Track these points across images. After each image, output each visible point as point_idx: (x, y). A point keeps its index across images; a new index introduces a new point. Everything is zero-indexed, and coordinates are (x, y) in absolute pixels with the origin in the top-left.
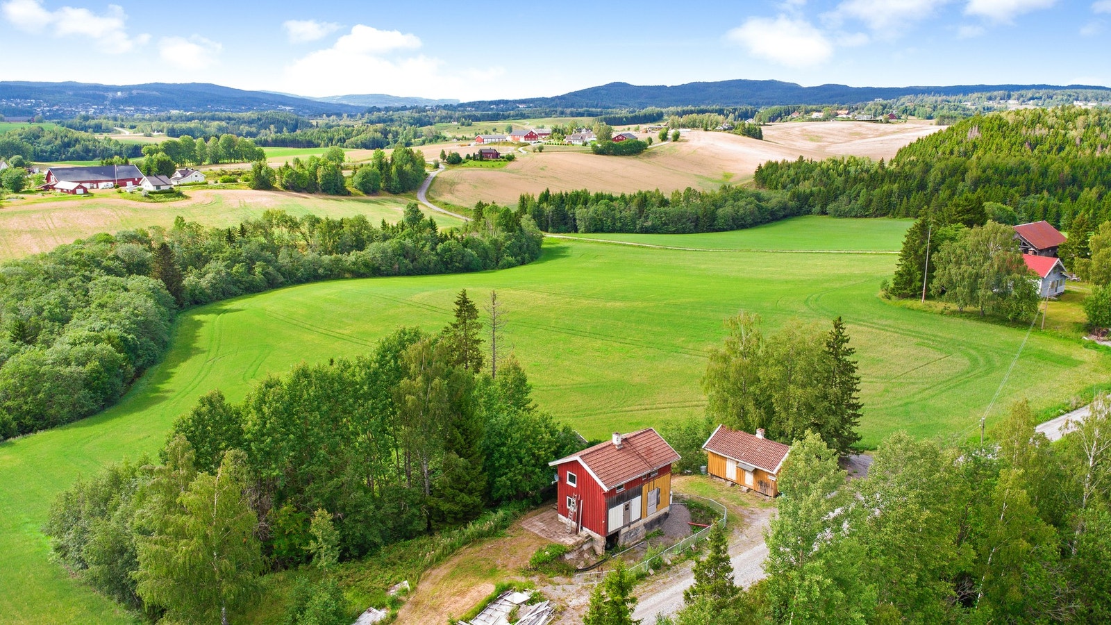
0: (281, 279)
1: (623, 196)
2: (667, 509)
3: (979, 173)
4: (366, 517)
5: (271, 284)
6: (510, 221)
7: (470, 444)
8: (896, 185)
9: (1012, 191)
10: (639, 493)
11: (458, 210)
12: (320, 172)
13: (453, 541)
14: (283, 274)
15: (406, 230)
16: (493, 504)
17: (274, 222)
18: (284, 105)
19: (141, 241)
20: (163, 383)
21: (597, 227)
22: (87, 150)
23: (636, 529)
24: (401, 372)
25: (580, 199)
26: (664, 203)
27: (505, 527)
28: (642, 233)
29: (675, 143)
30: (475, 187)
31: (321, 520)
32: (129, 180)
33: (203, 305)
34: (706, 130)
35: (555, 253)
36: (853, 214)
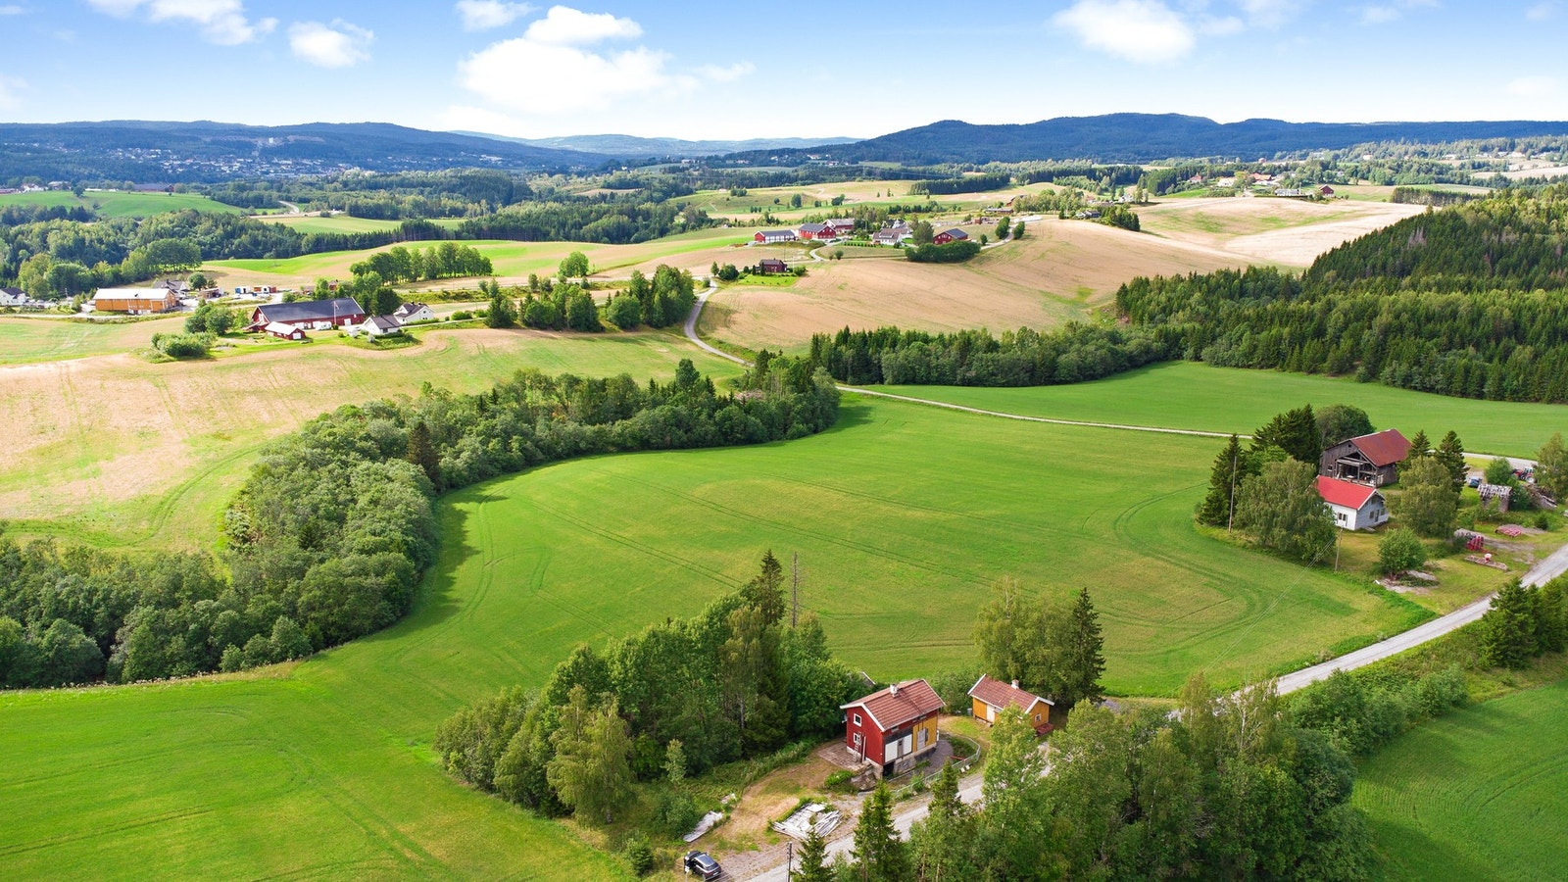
0: (540, 455)
1: (941, 337)
2: (934, 745)
3: (1390, 319)
4: (700, 746)
5: (529, 462)
6: (800, 377)
7: (778, 689)
8: (1287, 329)
9: (1429, 344)
10: (910, 732)
11: (736, 350)
12: (568, 305)
13: (766, 765)
14: (541, 449)
15: (679, 394)
16: (795, 735)
17: (528, 382)
18: (489, 153)
19: (390, 414)
20: (445, 591)
21: (909, 377)
22: (256, 243)
23: (908, 760)
24: (726, 632)
25: (886, 339)
26: (993, 346)
27: (805, 756)
28: (963, 385)
29: (1018, 242)
30: (756, 316)
31: (675, 747)
32: (347, 317)
33: (459, 489)
34: (1062, 217)
35: (855, 416)
36: (1233, 363)
